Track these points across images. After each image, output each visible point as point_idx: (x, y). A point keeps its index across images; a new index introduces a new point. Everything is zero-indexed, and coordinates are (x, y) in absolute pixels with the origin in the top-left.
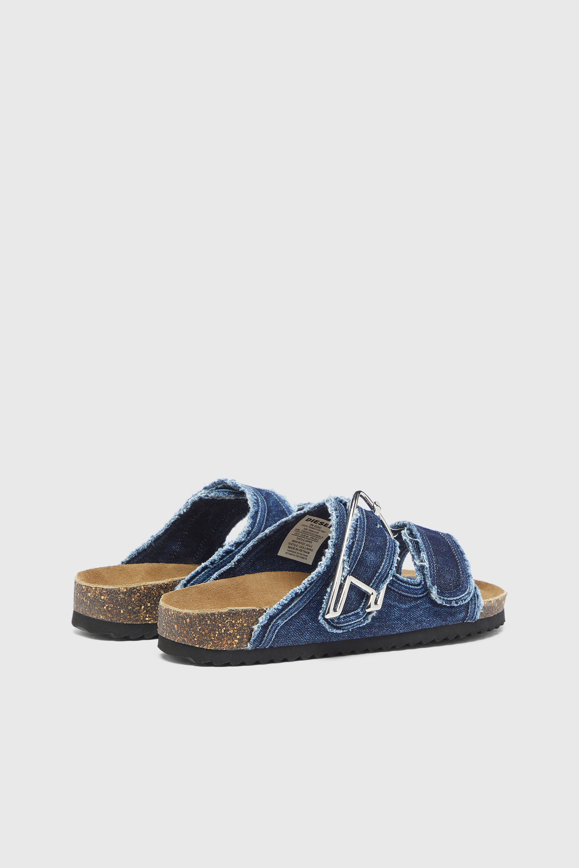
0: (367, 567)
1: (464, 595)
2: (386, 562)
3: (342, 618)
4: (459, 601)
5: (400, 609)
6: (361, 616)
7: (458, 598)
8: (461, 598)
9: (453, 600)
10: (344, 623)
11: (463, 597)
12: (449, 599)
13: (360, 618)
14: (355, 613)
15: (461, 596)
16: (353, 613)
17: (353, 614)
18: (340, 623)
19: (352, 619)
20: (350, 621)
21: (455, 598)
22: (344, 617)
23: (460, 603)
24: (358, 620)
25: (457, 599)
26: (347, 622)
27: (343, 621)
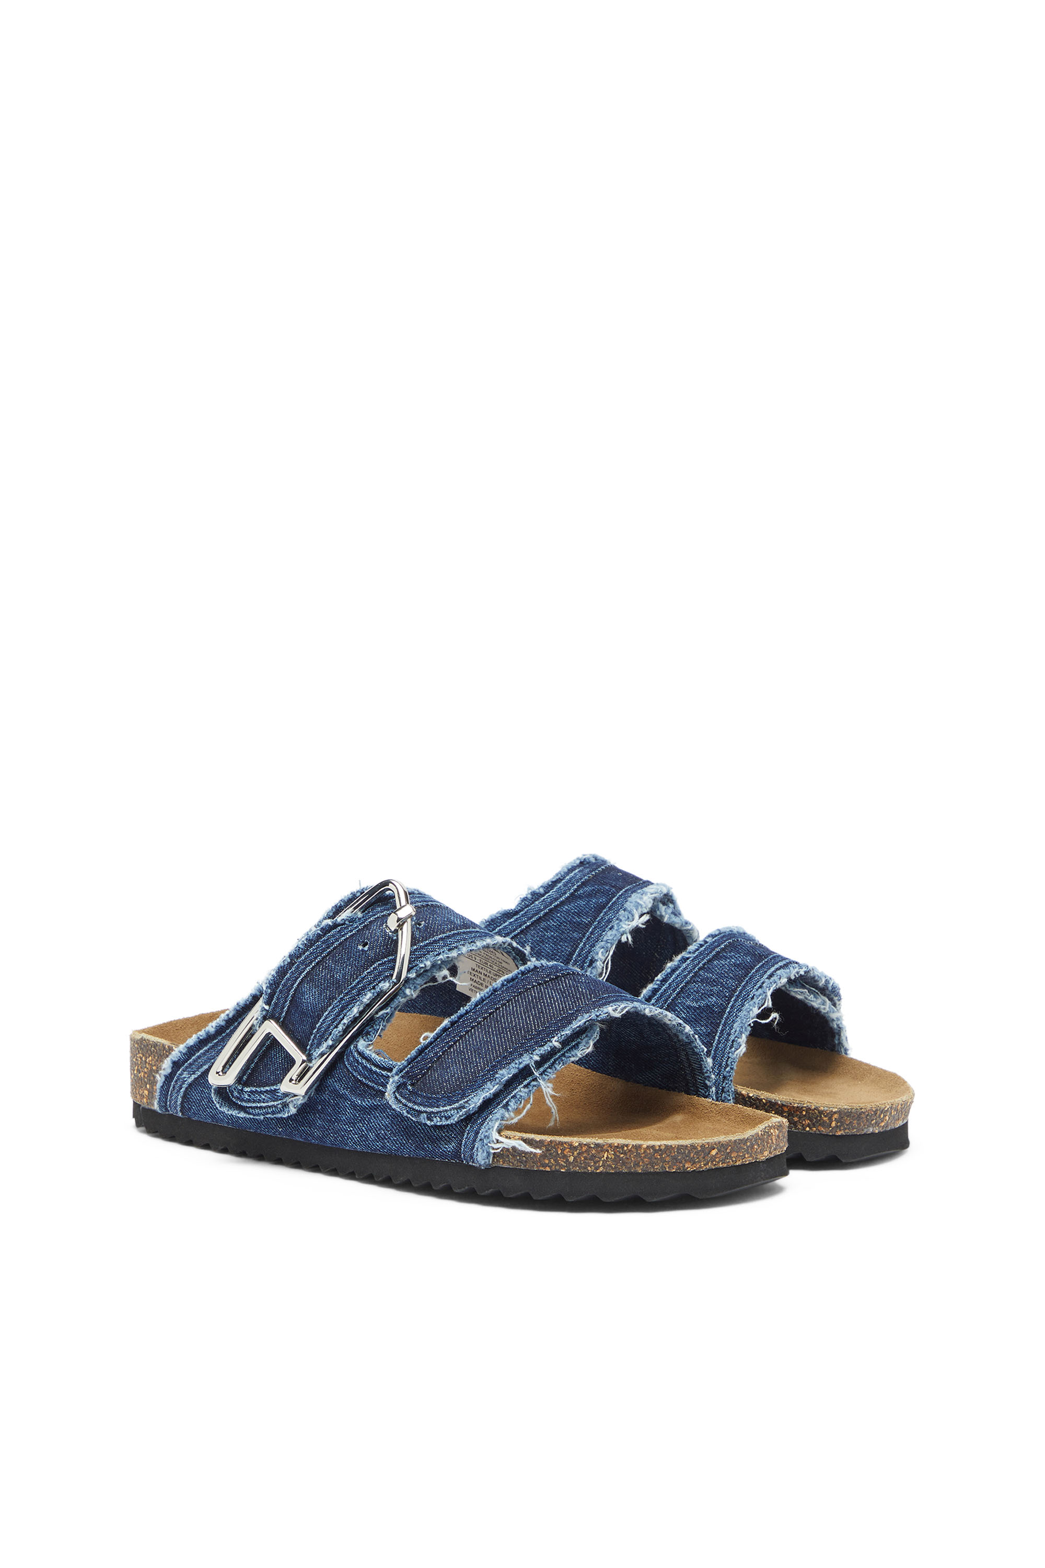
0: (303, 1013)
1: (448, 1108)
2: (331, 1011)
3: (247, 1091)
4: (436, 1117)
5: (354, 1106)
6: (280, 1098)
7: (435, 1110)
8: (441, 1112)
9: (426, 1112)
10: (249, 1101)
11: (446, 1111)
12: (416, 1107)
13: (276, 1100)
14: (272, 1090)
15: (442, 1109)
16: (268, 1088)
17: (267, 1090)
18: (242, 1100)
19: (264, 1099)
20: (259, 1101)
21: (429, 1110)
22: (251, 1092)
23: (437, 1121)
24: (272, 1103)
25: (432, 1112)
26: (254, 1101)
27: (248, 1098)
